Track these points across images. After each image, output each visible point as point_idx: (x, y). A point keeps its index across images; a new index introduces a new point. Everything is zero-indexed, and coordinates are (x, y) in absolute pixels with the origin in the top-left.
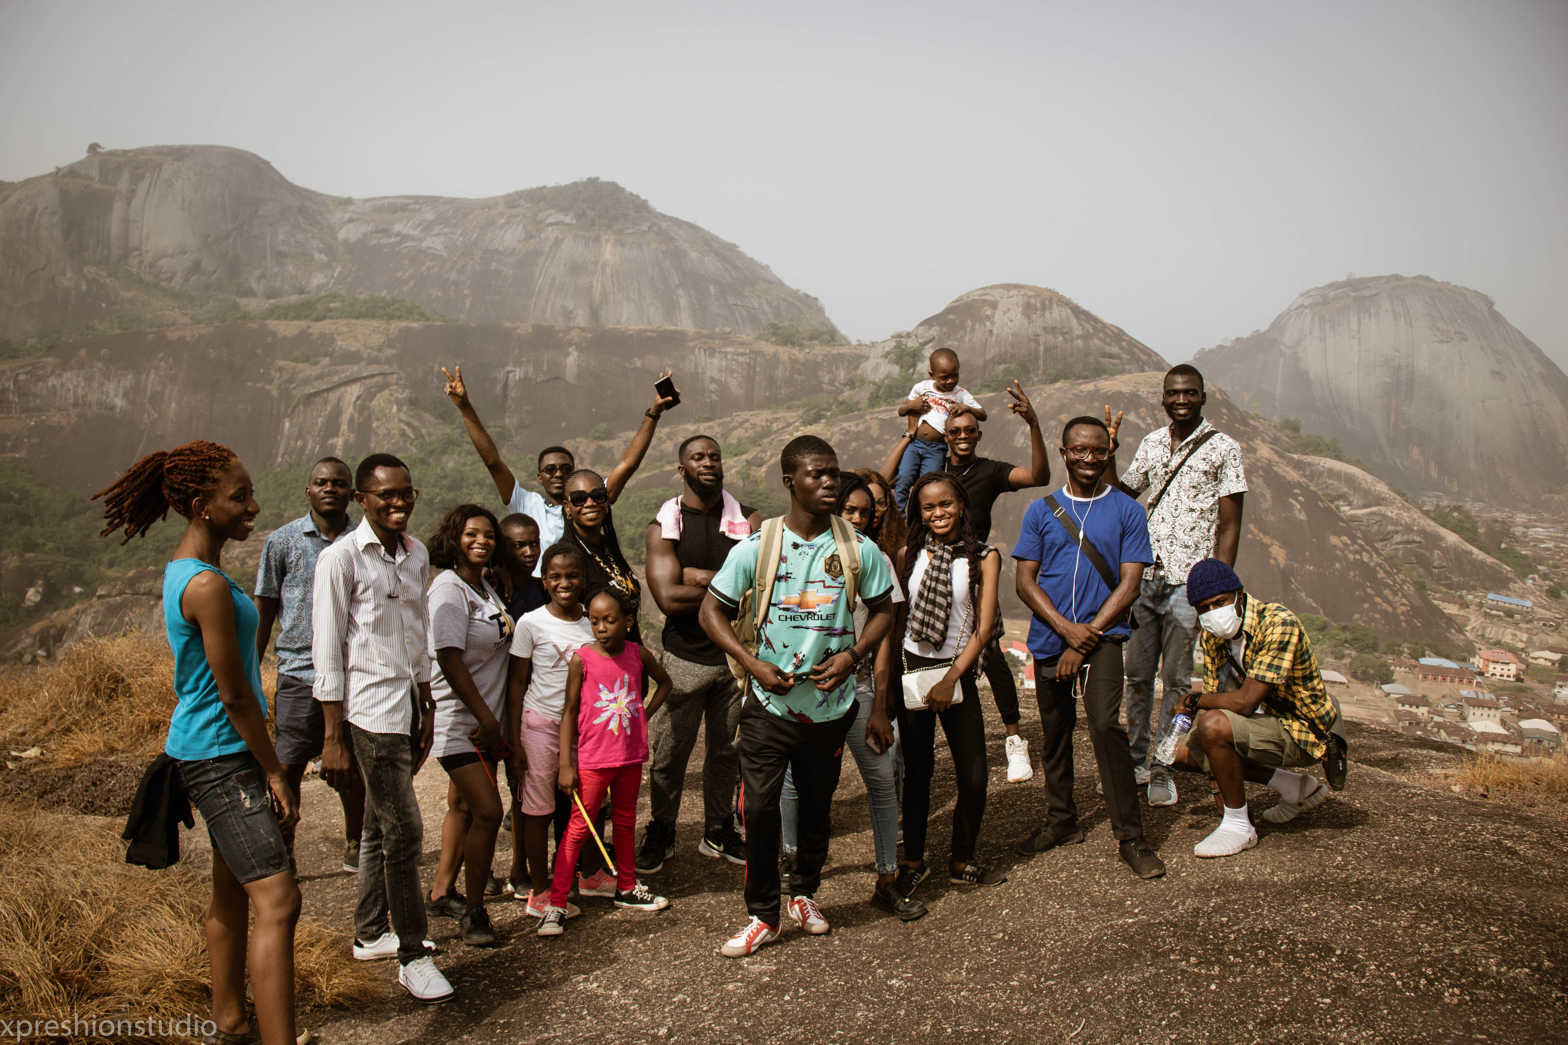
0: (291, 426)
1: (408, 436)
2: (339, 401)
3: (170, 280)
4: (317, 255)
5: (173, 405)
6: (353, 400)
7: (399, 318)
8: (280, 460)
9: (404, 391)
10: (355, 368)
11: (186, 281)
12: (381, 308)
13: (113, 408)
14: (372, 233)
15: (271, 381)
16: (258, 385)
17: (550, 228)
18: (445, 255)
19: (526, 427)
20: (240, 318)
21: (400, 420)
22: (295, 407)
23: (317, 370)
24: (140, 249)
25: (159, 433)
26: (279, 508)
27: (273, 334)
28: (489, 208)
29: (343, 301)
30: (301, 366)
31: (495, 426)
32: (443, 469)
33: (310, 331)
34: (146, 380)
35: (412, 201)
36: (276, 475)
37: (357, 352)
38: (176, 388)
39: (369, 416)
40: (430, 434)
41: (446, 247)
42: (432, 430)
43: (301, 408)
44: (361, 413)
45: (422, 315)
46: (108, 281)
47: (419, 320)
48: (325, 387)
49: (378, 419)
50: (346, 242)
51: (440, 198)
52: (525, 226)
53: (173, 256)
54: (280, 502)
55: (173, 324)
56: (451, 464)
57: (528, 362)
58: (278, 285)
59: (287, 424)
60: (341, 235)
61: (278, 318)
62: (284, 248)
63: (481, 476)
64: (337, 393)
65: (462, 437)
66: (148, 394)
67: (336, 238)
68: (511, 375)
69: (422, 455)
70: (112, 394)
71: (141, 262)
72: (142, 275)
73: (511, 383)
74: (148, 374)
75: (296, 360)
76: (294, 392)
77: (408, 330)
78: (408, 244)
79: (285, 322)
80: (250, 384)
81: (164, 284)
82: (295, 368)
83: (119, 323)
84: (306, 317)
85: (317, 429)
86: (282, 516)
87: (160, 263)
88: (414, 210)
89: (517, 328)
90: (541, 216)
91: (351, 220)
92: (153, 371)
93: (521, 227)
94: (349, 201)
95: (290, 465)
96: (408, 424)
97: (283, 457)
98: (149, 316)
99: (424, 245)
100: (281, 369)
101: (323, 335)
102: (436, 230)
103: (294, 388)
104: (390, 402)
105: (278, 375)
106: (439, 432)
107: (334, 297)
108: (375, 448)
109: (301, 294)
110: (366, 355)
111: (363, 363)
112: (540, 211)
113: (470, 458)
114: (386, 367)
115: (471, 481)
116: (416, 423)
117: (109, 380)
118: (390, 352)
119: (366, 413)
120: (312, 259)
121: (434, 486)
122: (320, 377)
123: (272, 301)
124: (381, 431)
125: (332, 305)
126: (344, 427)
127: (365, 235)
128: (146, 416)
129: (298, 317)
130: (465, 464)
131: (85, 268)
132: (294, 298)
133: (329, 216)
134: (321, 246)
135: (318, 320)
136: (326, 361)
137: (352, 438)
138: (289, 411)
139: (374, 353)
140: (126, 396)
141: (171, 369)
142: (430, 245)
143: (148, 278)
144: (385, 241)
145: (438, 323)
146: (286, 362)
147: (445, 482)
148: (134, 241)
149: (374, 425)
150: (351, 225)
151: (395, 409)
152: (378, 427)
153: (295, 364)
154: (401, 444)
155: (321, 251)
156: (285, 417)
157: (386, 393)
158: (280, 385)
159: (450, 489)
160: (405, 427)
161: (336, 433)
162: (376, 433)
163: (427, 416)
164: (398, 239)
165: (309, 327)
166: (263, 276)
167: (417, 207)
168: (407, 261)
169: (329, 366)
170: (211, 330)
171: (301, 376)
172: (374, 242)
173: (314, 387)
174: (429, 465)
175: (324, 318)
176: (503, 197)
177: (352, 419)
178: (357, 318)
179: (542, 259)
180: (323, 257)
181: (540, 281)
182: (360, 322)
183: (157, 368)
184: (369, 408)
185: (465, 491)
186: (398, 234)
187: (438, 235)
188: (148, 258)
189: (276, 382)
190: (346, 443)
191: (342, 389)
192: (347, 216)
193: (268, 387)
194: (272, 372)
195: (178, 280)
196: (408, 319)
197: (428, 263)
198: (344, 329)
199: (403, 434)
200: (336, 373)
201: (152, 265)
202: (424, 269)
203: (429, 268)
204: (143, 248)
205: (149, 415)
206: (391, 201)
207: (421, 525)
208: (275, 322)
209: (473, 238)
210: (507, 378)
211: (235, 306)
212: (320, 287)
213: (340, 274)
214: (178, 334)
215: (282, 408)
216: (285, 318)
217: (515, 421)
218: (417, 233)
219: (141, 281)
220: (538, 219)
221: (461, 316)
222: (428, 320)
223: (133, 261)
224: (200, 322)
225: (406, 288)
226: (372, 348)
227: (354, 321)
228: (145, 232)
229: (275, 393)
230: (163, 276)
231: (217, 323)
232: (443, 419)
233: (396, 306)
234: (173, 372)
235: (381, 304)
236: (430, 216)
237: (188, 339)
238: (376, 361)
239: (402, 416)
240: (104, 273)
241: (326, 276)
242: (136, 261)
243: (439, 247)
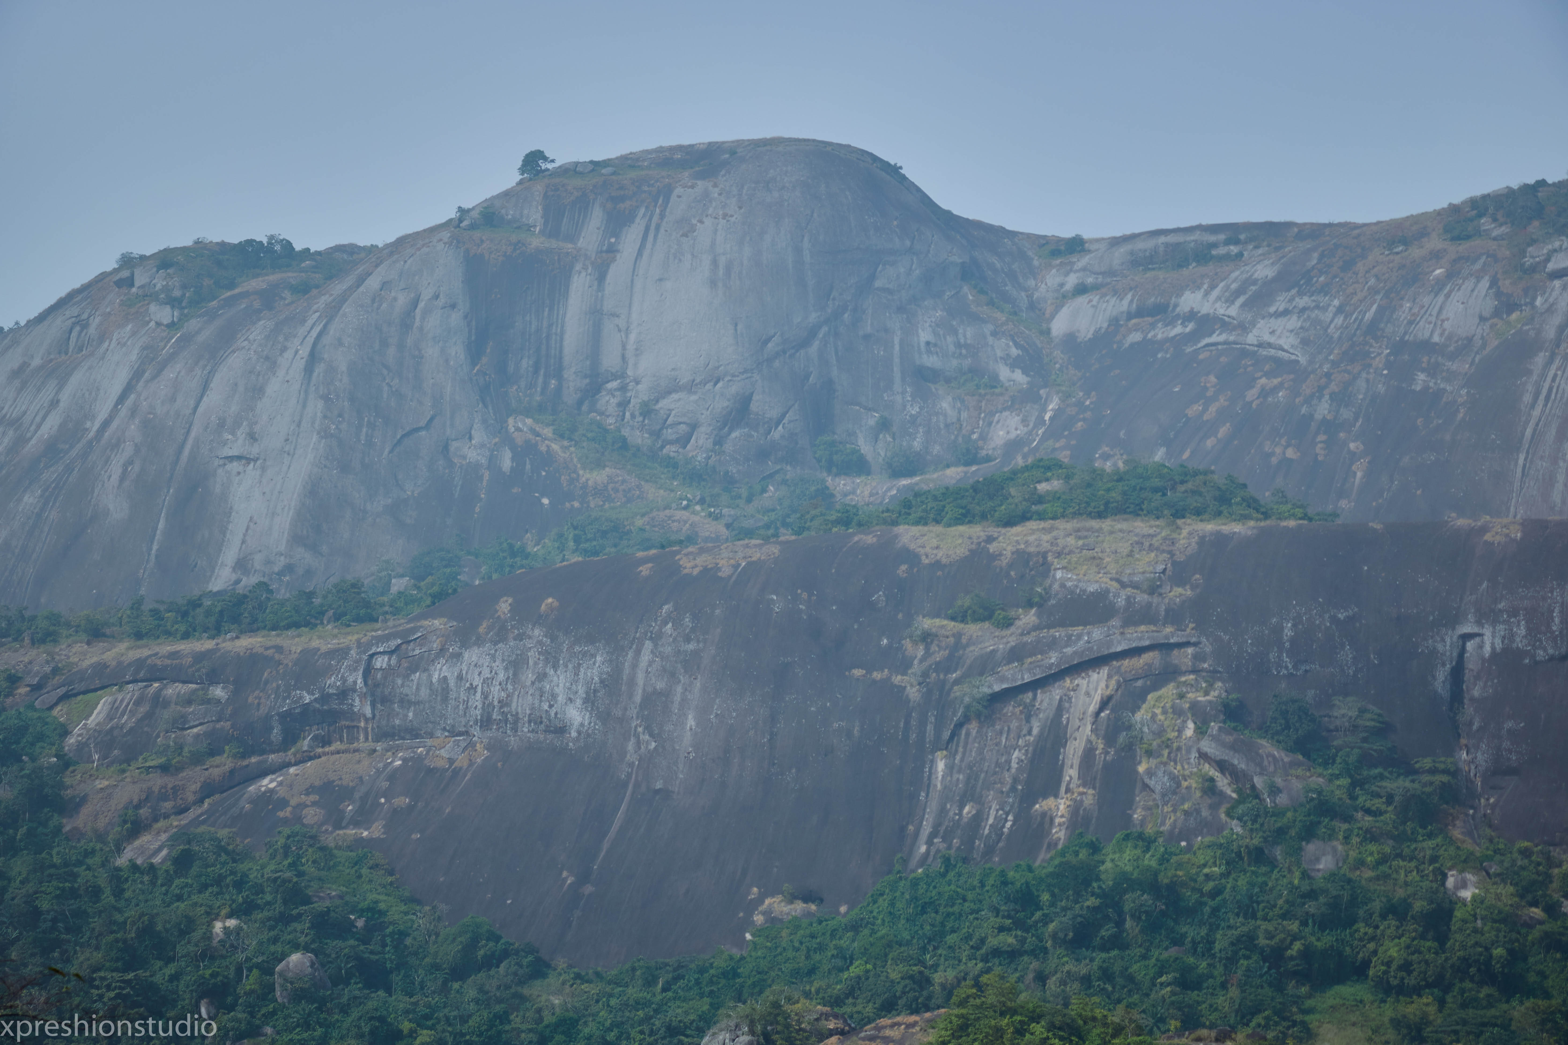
0: (950, 768)
1: (1222, 794)
2: (1060, 710)
3: (684, 440)
4: (1004, 373)
5: (691, 722)
6: (1092, 708)
7: (1198, 513)
8: (923, 849)
9: (1211, 685)
10: (1097, 633)
11: (719, 442)
12: (1156, 490)
13: (562, 730)
14: (1130, 316)
15: (904, 666)
16: (877, 675)
17: (1557, 283)
18: (1303, 360)
19: (1513, 771)
20: (838, 522)
21: (1203, 756)
22: (960, 725)
23: (1010, 638)
24: (622, 375)
25: (659, 785)
26: (922, 962)
27: (910, 557)
28: (1405, 242)
29: (1068, 478)
30: (972, 629)
31: (1433, 771)
32: (1305, 875)
33: (992, 548)
34: (634, 666)
35: (1222, 237)
36: (915, 883)
37: (1102, 595)
38: (698, 684)
39: (1129, 747)
40: (1274, 790)
41: (1305, 342)
42: (1279, 781)
43: (973, 727)
44: (1110, 739)
45: (1253, 504)
46: (555, 447)
47: (1244, 518)
48: (1027, 678)
49: (1149, 753)
50: (1070, 340)
51: (1289, 225)
52: (1494, 283)
53: (690, 387)
54: (924, 949)
55: (690, 539)
56: (1326, 864)
57: (1514, 613)
58: (917, 444)
59: (941, 766)
60: (1059, 326)
61: (922, 521)
62: (931, 361)
63: (1400, 893)
64: (1056, 692)
65: (1353, 798)
66: (638, 698)
67: (1048, 331)
68: (1470, 645)
69: (1256, 841)
70: (561, 699)
71: (623, 404)
72: (626, 432)
73: (1472, 664)
74: (638, 652)
75: (961, 617)
76: (957, 691)
77: (1220, 540)
78: (1214, 338)
79: (939, 529)
80: (858, 672)
81: (670, 450)
82: (958, 636)
83: (577, 540)
84: (984, 517)
85: (1008, 778)
86: (928, 981)
87: (664, 404)
88: (1227, 257)
89: (1484, 529)
90: (1535, 254)
91: (1081, 290)
92: (648, 645)
93: (1485, 283)
94: (1076, 245)
95: (947, 861)
96: (1222, 766)
97: (930, 843)
98: (639, 522)
99: (1251, 338)
100: (927, 638)
101: (1022, 558)
102: (1280, 304)
103: (957, 682)
104: (1178, 712)
105: (921, 652)
106: (1297, 785)
107: (1049, 468)
108: (1143, 822)
109: (968, 464)
110: (1121, 602)
111: (1115, 622)
112: (1533, 242)
113: (1373, 847)
114: (1169, 629)
115: (1377, 905)
116: (1239, 762)
117: (555, 667)
118: (1177, 594)
119: (1122, 738)
120: (994, 382)
121: (1284, 916)
122: (1016, 655)
123: (905, 482)
124: (1159, 783)
125: (1043, 487)
126: (1071, 773)
127: (1114, 322)
128: (631, 746)
129: (966, 517)
130: (1360, 863)
131: (511, 421)
132: (953, 474)
133: (1031, 283)
134: (1014, 352)
135: (1010, 522)
136: (1029, 618)
137: (1090, 798)
138: (946, 735)
139: (1141, 598)
140: (590, 700)
141: (688, 640)
142: (1267, 338)
143: (638, 438)
144: (1160, 333)
145: (1292, 523)
146: (938, 622)
147: (1311, 907)
148: (610, 360)
149: (1141, 769)
150: (1082, 300)
151: (1190, 730)
152: (1150, 773)
153: (959, 626)
154: (1205, 813)
155: (1014, 363)
156: (936, 748)
157: (1169, 691)
158: (925, 674)
159: (1324, 924)
160: (1214, 773)
161: (1052, 788)
162: (1146, 786)
163: (1267, 747)
164: (1190, 327)
165: (990, 539)
166: (884, 425)
167: (1234, 249)
168: (1212, 379)
169: (1036, 628)
170: (775, 550)
171: (973, 652)
172: (1135, 337)
173: (1003, 679)
174: (1272, 864)
175: (1024, 517)
176: (1439, 213)
177: (1089, 754)
178: (1100, 515)
179: (1540, 359)
180: (1019, 377)
181: (1536, 412)
182: (1106, 524)
183: (656, 639)
184: (1129, 727)
185: (1362, 928)
186: (1191, 315)
187: (1286, 313)
188: (641, 393)
189: (917, 667)
190: (1076, 809)
191: (1068, 682)
192: (1072, 280)
193: (897, 679)
194: (907, 644)
195: (702, 439)
196: (1219, 514)
197: (1263, 381)
198: (1071, 541)
199: (1210, 788)
200: (1053, 644)
201: (647, 410)
202: (1251, 394)
203: (1264, 393)
204: (630, 372)
205: (638, 743)
206: (1171, 239)
207: (1256, 1010)
208: (915, 530)
209: (1369, 316)
210: (1463, 650)
211: (825, 495)
212: (1013, 446)
213: (1058, 413)
214: (703, 560)
215: (930, 728)
216: (937, 521)
217: (1482, 757)
218: (1233, 311)
219: (624, 445)
220: (1528, 261)
221: (1343, 503)
222: (1266, 515)
223: (608, 402)
224: (749, 533)
225: (1210, 443)
226: (1135, 586)
227: (1094, 524)
228: (633, 337)
229: (913, 693)
230: (669, 434)
231: (787, 536)
232: (1306, 755)
233: (1189, 485)
234: (691, 646)
235: (1156, 482)
236: (1264, 271)
237: (725, 572)
238: (1146, 616)
239: (1207, 746)
240: (548, 432)
241: (1024, 421)
242: (614, 401)
243: (1287, 341)
